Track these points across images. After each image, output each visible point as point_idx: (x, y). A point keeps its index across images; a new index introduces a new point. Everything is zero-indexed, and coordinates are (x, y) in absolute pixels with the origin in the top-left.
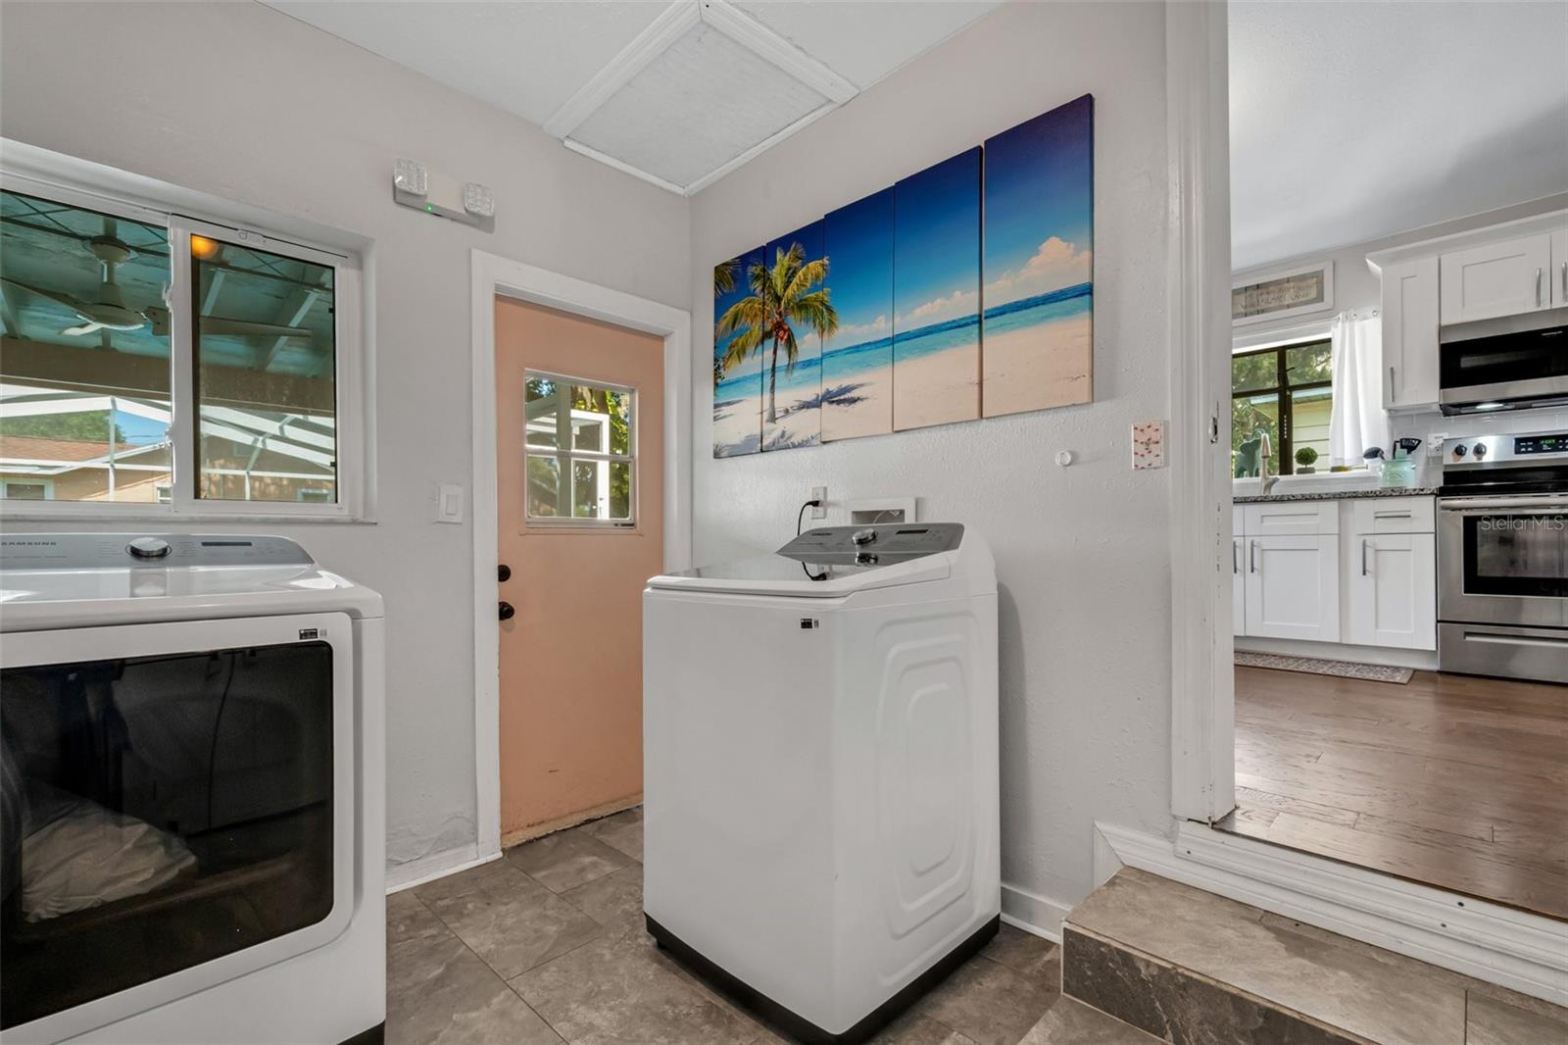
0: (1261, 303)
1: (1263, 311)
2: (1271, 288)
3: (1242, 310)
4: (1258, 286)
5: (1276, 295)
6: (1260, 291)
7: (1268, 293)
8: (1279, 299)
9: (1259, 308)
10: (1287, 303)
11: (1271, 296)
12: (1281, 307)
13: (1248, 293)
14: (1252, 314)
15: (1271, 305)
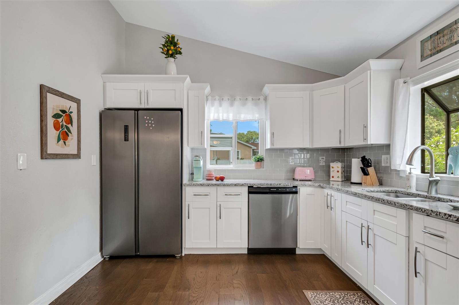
0: (440, 45)
1: (441, 51)
2: (445, 32)
3: (429, 53)
4: (438, 33)
5: (448, 36)
6: (439, 36)
7: (444, 36)
8: (450, 39)
9: (439, 48)
10: (455, 41)
11: (446, 38)
12: (452, 45)
13: (432, 39)
14: (434, 54)
15: (445, 45)
